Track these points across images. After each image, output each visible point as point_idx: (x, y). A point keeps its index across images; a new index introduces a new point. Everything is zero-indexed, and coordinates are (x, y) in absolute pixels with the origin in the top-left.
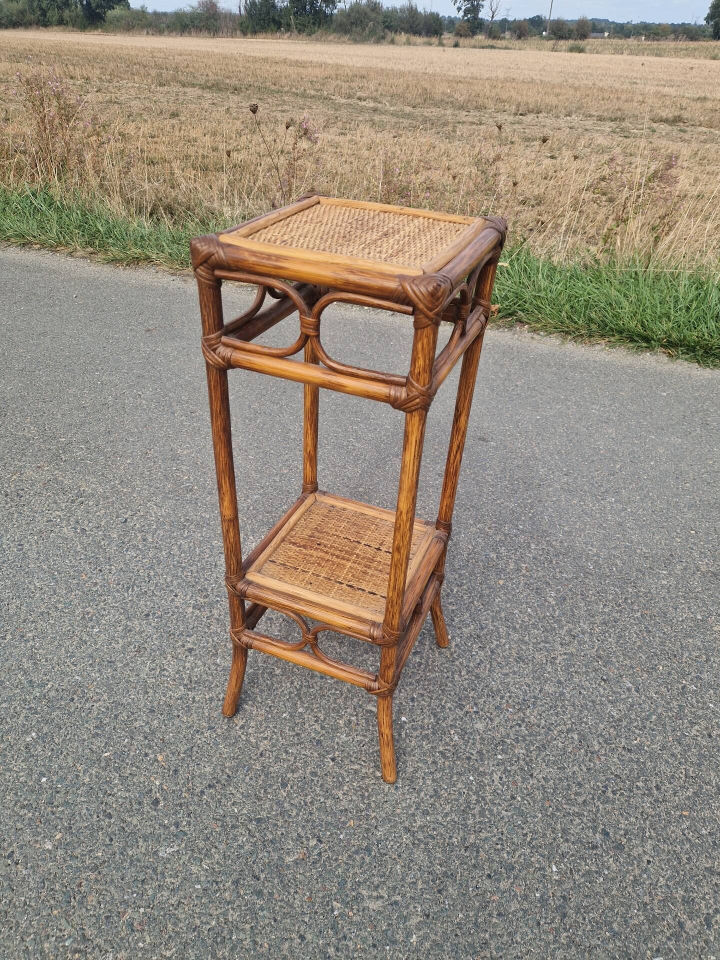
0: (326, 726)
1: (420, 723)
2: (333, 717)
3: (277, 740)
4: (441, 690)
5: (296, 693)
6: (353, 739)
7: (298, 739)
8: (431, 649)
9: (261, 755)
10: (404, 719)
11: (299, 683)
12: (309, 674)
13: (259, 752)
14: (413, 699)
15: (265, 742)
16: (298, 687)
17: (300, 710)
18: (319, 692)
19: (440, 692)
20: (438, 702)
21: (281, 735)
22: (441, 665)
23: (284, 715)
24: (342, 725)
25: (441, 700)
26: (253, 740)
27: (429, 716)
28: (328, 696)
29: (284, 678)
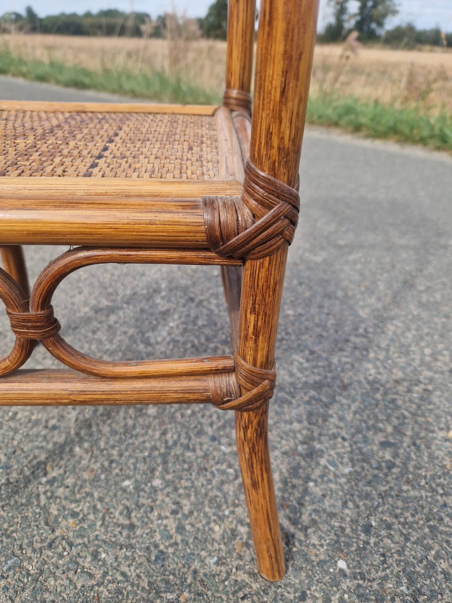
0: (188, 527)
1: (375, 586)
2: (206, 514)
3: (92, 526)
4: (430, 527)
5: (163, 450)
6: (228, 574)
7: (129, 537)
8: (414, 444)
9: (50, 546)
10: (342, 564)
11: (175, 437)
12: (196, 427)
13: (52, 536)
14: (368, 529)
15: (71, 521)
16: (170, 443)
17: (157, 482)
18: (199, 460)
19: (427, 530)
20: (419, 552)
21: (103, 519)
22: (433, 477)
23: (126, 483)
24: (217, 537)
25: (428, 548)
26: (54, 510)
27: (398, 576)
28: (212, 473)
29: (156, 422)
